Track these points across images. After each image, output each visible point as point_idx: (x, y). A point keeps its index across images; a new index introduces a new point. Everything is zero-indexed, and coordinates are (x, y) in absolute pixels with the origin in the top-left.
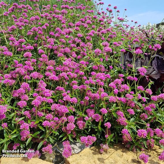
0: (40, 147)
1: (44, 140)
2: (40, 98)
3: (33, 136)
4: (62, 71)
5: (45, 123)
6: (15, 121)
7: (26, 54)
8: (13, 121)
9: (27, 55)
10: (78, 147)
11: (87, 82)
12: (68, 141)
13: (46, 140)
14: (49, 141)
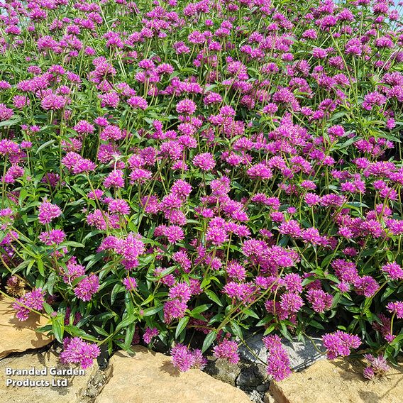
0: (208, 345)
1: (219, 329)
2: (221, 224)
3: (192, 314)
4: (273, 152)
5: (232, 290)
6: (153, 275)
7: (183, 105)
8: (148, 275)
9: (185, 107)
10: (297, 352)
11: (348, 188)
12: (276, 336)
13: (224, 328)
14: (231, 332)
